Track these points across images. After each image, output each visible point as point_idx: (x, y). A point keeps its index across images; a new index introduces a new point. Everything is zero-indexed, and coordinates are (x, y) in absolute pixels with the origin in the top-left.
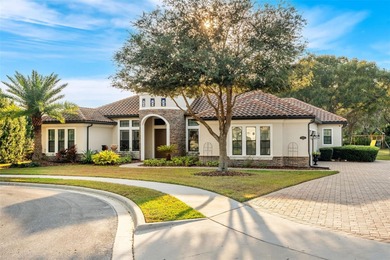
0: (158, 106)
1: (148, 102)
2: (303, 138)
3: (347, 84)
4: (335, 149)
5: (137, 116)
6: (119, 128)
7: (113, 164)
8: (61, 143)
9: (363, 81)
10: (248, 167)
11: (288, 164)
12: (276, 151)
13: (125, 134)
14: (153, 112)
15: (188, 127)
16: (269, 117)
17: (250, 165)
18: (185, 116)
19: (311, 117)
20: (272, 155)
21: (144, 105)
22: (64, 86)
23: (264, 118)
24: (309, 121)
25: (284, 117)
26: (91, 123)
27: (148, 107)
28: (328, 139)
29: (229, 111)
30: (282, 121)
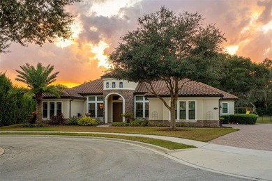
0: (117, 88)
1: (110, 85)
2: (216, 109)
3: (231, 73)
4: (231, 116)
5: (102, 94)
6: (88, 102)
7: (91, 125)
8: (52, 112)
9: (242, 71)
10: (182, 126)
11: (207, 124)
12: (199, 116)
13: (92, 106)
14: (114, 91)
15: (136, 102)
16: (195, 96)
17: (183, 125)
18: (134, 94)
19: (221, 95)
20: (196, 120)
21: (107, 87)
22: (57, 73)
23: (191, 96)
24: (219, 98)
25: (205, 96)
26: (72, 98)
27: (110, 88)
28: (225, 110)
29: (177, 92)
30: (203, 98)
